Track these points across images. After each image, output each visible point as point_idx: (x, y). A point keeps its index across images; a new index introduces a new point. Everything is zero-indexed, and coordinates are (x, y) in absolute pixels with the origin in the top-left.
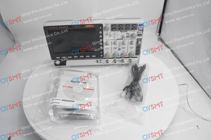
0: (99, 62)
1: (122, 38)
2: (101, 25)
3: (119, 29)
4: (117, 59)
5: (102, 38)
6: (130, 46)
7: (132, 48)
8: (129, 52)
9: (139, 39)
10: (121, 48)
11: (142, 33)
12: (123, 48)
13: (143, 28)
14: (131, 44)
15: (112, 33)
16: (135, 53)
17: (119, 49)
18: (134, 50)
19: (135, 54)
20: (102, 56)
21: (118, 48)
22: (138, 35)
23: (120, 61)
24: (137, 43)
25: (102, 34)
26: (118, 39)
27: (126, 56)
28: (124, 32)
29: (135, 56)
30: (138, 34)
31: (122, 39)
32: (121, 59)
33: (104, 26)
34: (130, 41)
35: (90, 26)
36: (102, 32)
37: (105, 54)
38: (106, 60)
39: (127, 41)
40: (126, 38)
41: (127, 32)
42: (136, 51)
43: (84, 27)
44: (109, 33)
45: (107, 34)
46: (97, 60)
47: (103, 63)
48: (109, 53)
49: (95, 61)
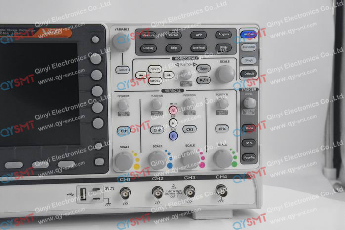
0: (90, 195)
1: (182, 85)
2: (99, 30)
3: (168, 51)
4: (166, 185)
5: (103, 83)
6: (215, 120)
7: (222, 128)
8: (212, 148)
9: (249, 90)
10: (179, 131)
11: (257, 64)
12: (189, 129)
13: (257, 44)
14: (218, 113)
15: (143, 64)
16: (238, 155)
17: (173, 136)
18: (231, 141)
19: (238, 160)
20: (100, 162)
21: (168, 130)
22: (243, 74)
23: (179, 193)
24: (243, 106)
25: (103, 66)
26: (163, 91)
27: (202, 165)
28: (186, 59)
29: (242, 168)
30: (242, 68)
31: (182, 91)
32: (181, 185)
33: (110, 33)
34: (212, 98)
35: (57, 32)
36: (104, 58)
37: (115, 154)
38: (118, 186)
39: (202, 99)
40: (195, 86)
41: (196, 62)
42: (243, 143)
43: (34, 36)
44: (128, 62)
45: (121, 68)
46: (81, 189)
47: (106, 201)
48: (133, 154)
49: (71, 195)
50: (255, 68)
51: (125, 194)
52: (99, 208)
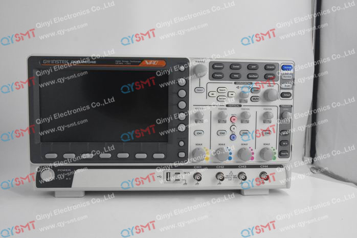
1: (240, 102)
2: (184, 61)
3: (232, 77)
4: (226, 172)
5: (186, 99)
6: (262, 126)
8: (260, 147)
9: (286, 106)
10: (237, 133)
11: (292, 89)
12: (244, 133)
13: (293, 74)
14: (264, 122)
15: (214, 86)
16: (277, 151)
17: (233, 137)
18: (272, 141)
19: (277, 155)
21: (229, 133)
22: (282, 95)
23: (235, 177)
24: (282, 116)
25: (186, 87)
26: (227, 106)
27: (252, 158)
28: (244, 83)
29: (278, 161)
30: (282, 91)
31: (240, 106)
32: (236, 172)
33: (192, 64)
34: (261, 111)
35: (154, 63)
36: (187, 82)
38: (193, 171)
39: (255, 111)
40: (250, 103)
41: (251, 86)
42: (281, 143)
43: (140, 65)
44: (203, 85)
45: (199, 89)
46: (167, 173)
47: (184, 182)
48: (205, 150)
49: (160, 177)
50: (291, 91)
51: (198, 178)
52: (179, 186)
